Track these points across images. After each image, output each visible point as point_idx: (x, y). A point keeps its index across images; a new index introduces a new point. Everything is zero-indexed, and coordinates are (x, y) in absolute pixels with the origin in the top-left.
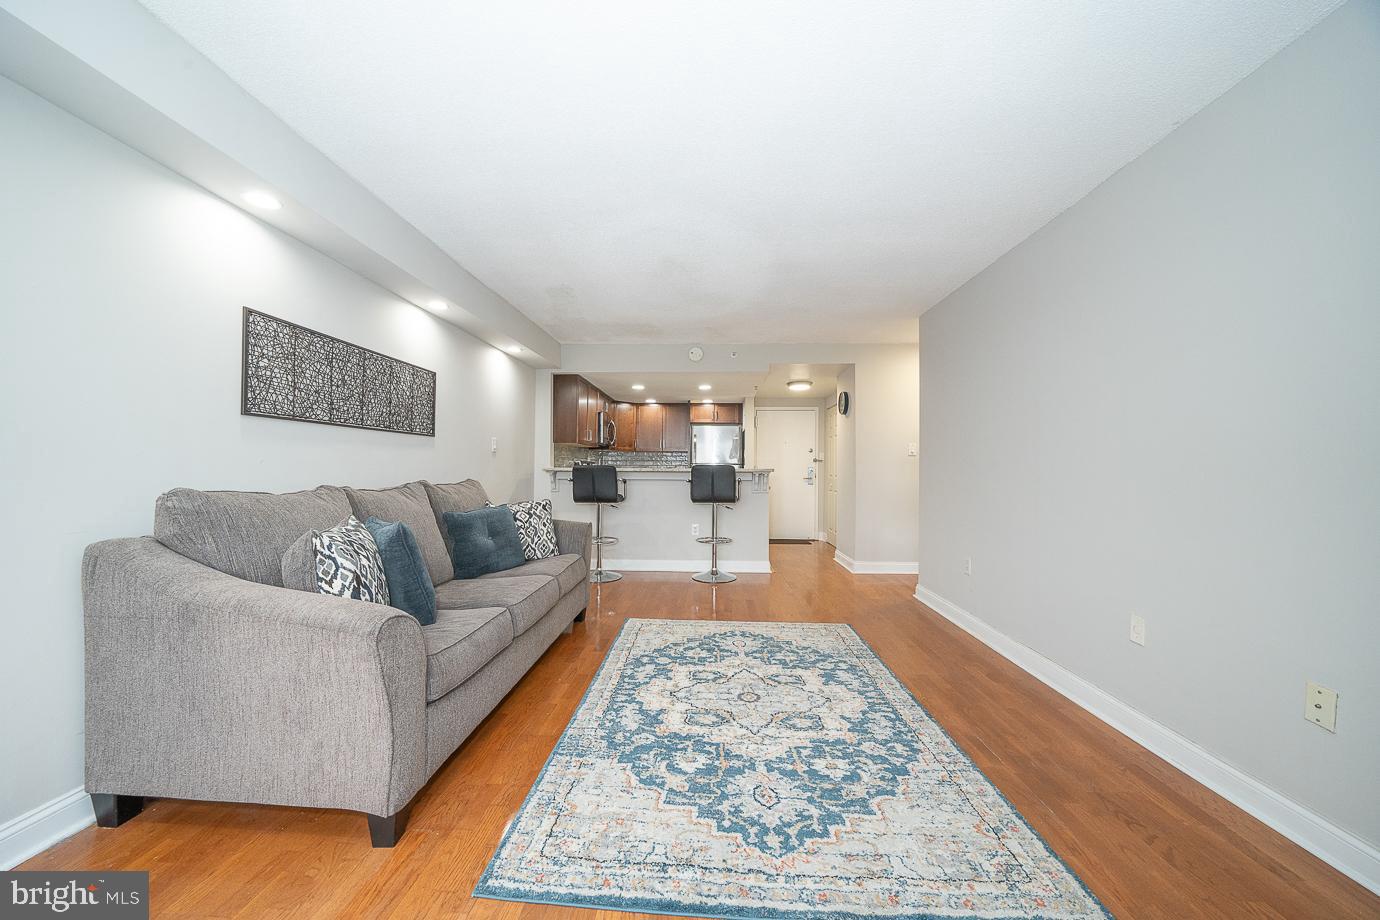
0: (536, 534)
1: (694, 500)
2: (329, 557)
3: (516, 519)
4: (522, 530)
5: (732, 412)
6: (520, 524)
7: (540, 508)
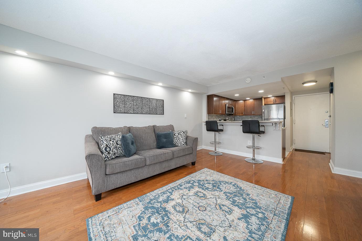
0: (179, 140)
1: (244, 132)
2: (102, 141)
3: (175, 135)
4: (175, 138)
5: (281, 99)
6: (175, 136)
7: (183, 132)
